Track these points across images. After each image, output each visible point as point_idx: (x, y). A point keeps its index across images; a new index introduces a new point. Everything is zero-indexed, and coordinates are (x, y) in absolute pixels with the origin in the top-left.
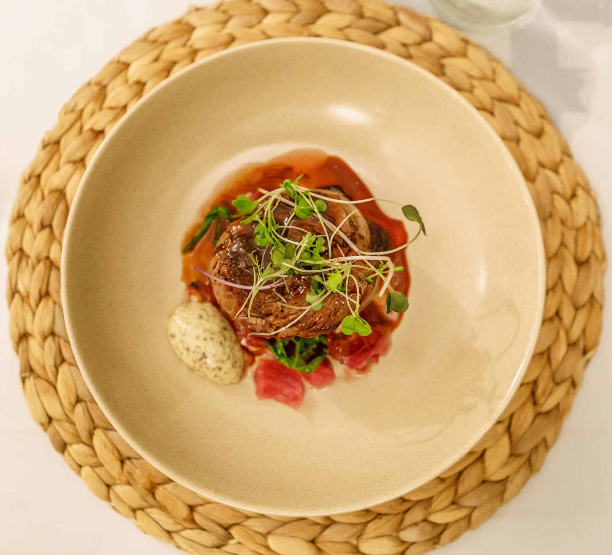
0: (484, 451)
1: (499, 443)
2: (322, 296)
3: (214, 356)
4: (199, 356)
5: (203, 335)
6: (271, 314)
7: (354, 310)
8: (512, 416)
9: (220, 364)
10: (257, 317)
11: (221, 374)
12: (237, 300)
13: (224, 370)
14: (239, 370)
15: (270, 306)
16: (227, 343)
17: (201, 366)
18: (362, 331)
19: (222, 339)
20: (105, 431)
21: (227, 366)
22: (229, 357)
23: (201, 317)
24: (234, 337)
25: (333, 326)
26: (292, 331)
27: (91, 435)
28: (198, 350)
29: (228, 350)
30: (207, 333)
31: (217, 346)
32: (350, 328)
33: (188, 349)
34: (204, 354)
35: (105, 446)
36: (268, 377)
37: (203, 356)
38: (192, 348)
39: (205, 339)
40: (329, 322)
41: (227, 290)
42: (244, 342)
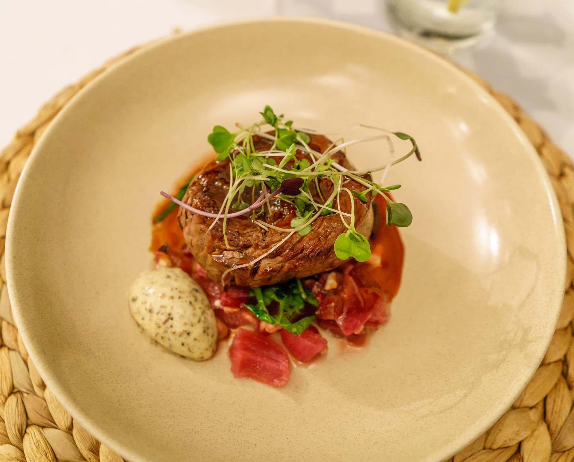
0: (520, 444)
1: (536, 433)
2: (309, 219)
3: (182, 317)
4: (164, 318)
5: (169, 294)
6: (250, 246)
7: (349, 224)
8: (545, 399)
9: (188, 328)
10: (234, 251)
11: (189, 341)
12: (211, 233)
13: (193, 336)
14: (212, 340)
15: (250, 236)
16: (198, 305)
17: (166, 332)
18: (359, 254)
19: (192, 299)
20: (41, 429)
21: (197, 331)
22: (199, 321)
23: (168, 277)
24: (206, 302)
25: (325, 250)
26: (276, 263)
27: (22, 434)
28: (163, 311)
29: (199, 312)
30: (175, 291)
31: (187, 305)
32: (345, 251)
33: (150, 311)
34: (170, 314)
35: (38, 447)
36: (246, 349)
37: (168, 317)
38: (156, 309)
39: (172, 298)
40: (320, 246)
41: (200, 223)
42: (217, 303)
